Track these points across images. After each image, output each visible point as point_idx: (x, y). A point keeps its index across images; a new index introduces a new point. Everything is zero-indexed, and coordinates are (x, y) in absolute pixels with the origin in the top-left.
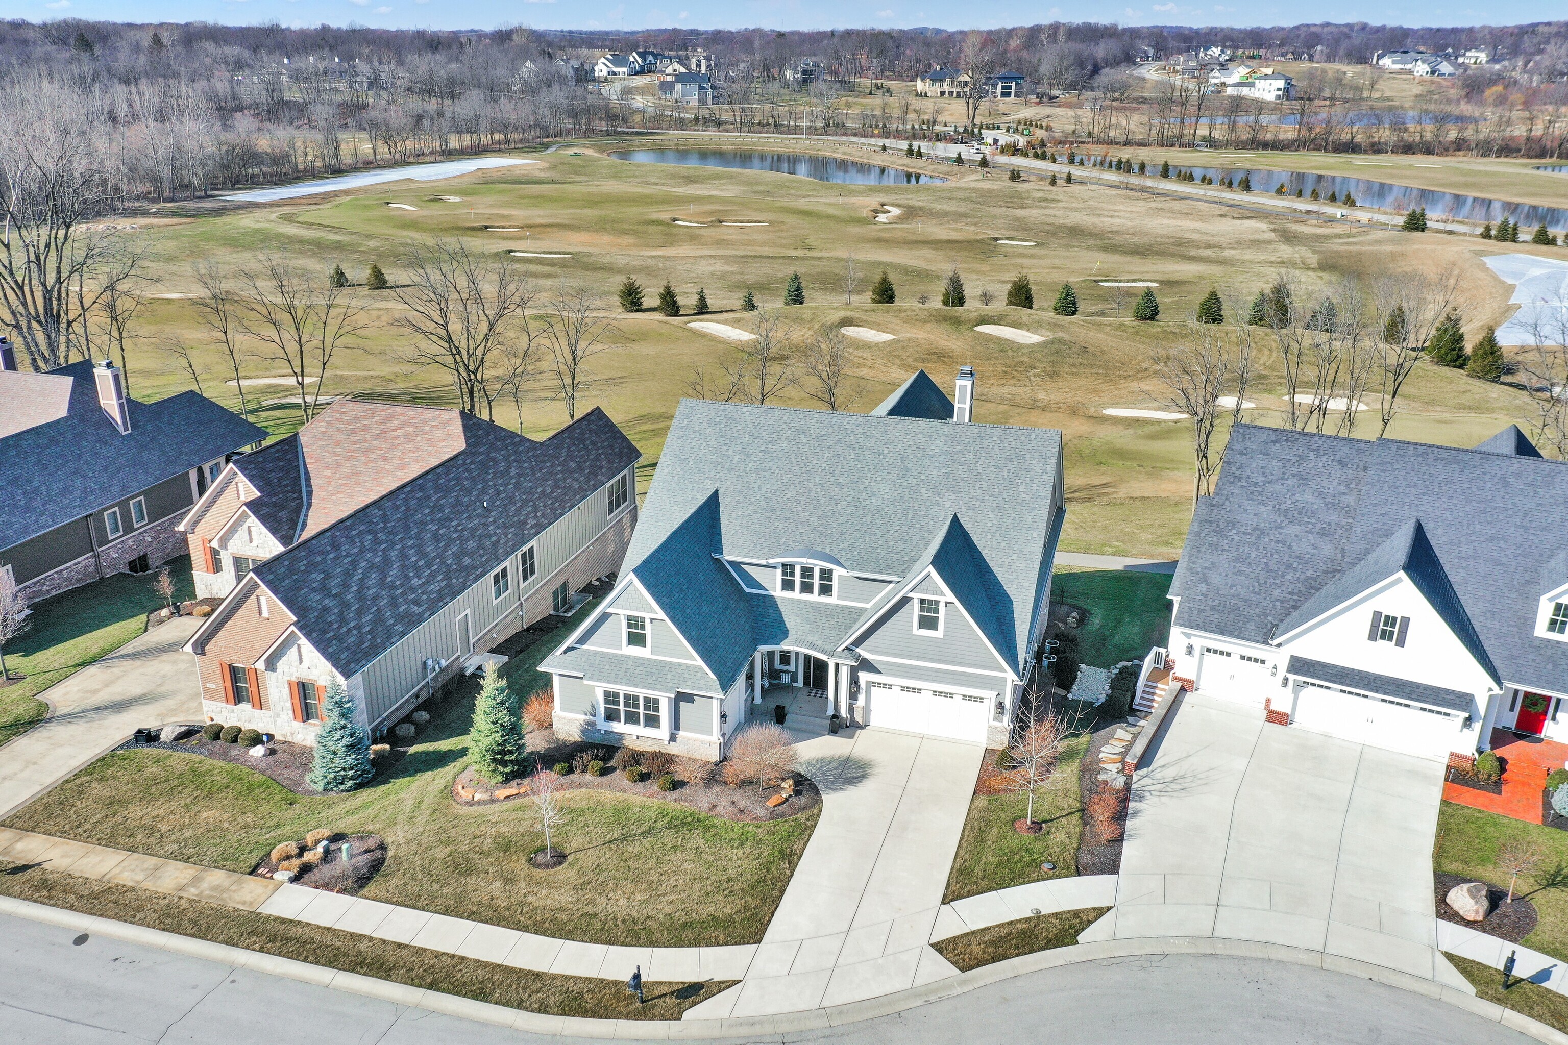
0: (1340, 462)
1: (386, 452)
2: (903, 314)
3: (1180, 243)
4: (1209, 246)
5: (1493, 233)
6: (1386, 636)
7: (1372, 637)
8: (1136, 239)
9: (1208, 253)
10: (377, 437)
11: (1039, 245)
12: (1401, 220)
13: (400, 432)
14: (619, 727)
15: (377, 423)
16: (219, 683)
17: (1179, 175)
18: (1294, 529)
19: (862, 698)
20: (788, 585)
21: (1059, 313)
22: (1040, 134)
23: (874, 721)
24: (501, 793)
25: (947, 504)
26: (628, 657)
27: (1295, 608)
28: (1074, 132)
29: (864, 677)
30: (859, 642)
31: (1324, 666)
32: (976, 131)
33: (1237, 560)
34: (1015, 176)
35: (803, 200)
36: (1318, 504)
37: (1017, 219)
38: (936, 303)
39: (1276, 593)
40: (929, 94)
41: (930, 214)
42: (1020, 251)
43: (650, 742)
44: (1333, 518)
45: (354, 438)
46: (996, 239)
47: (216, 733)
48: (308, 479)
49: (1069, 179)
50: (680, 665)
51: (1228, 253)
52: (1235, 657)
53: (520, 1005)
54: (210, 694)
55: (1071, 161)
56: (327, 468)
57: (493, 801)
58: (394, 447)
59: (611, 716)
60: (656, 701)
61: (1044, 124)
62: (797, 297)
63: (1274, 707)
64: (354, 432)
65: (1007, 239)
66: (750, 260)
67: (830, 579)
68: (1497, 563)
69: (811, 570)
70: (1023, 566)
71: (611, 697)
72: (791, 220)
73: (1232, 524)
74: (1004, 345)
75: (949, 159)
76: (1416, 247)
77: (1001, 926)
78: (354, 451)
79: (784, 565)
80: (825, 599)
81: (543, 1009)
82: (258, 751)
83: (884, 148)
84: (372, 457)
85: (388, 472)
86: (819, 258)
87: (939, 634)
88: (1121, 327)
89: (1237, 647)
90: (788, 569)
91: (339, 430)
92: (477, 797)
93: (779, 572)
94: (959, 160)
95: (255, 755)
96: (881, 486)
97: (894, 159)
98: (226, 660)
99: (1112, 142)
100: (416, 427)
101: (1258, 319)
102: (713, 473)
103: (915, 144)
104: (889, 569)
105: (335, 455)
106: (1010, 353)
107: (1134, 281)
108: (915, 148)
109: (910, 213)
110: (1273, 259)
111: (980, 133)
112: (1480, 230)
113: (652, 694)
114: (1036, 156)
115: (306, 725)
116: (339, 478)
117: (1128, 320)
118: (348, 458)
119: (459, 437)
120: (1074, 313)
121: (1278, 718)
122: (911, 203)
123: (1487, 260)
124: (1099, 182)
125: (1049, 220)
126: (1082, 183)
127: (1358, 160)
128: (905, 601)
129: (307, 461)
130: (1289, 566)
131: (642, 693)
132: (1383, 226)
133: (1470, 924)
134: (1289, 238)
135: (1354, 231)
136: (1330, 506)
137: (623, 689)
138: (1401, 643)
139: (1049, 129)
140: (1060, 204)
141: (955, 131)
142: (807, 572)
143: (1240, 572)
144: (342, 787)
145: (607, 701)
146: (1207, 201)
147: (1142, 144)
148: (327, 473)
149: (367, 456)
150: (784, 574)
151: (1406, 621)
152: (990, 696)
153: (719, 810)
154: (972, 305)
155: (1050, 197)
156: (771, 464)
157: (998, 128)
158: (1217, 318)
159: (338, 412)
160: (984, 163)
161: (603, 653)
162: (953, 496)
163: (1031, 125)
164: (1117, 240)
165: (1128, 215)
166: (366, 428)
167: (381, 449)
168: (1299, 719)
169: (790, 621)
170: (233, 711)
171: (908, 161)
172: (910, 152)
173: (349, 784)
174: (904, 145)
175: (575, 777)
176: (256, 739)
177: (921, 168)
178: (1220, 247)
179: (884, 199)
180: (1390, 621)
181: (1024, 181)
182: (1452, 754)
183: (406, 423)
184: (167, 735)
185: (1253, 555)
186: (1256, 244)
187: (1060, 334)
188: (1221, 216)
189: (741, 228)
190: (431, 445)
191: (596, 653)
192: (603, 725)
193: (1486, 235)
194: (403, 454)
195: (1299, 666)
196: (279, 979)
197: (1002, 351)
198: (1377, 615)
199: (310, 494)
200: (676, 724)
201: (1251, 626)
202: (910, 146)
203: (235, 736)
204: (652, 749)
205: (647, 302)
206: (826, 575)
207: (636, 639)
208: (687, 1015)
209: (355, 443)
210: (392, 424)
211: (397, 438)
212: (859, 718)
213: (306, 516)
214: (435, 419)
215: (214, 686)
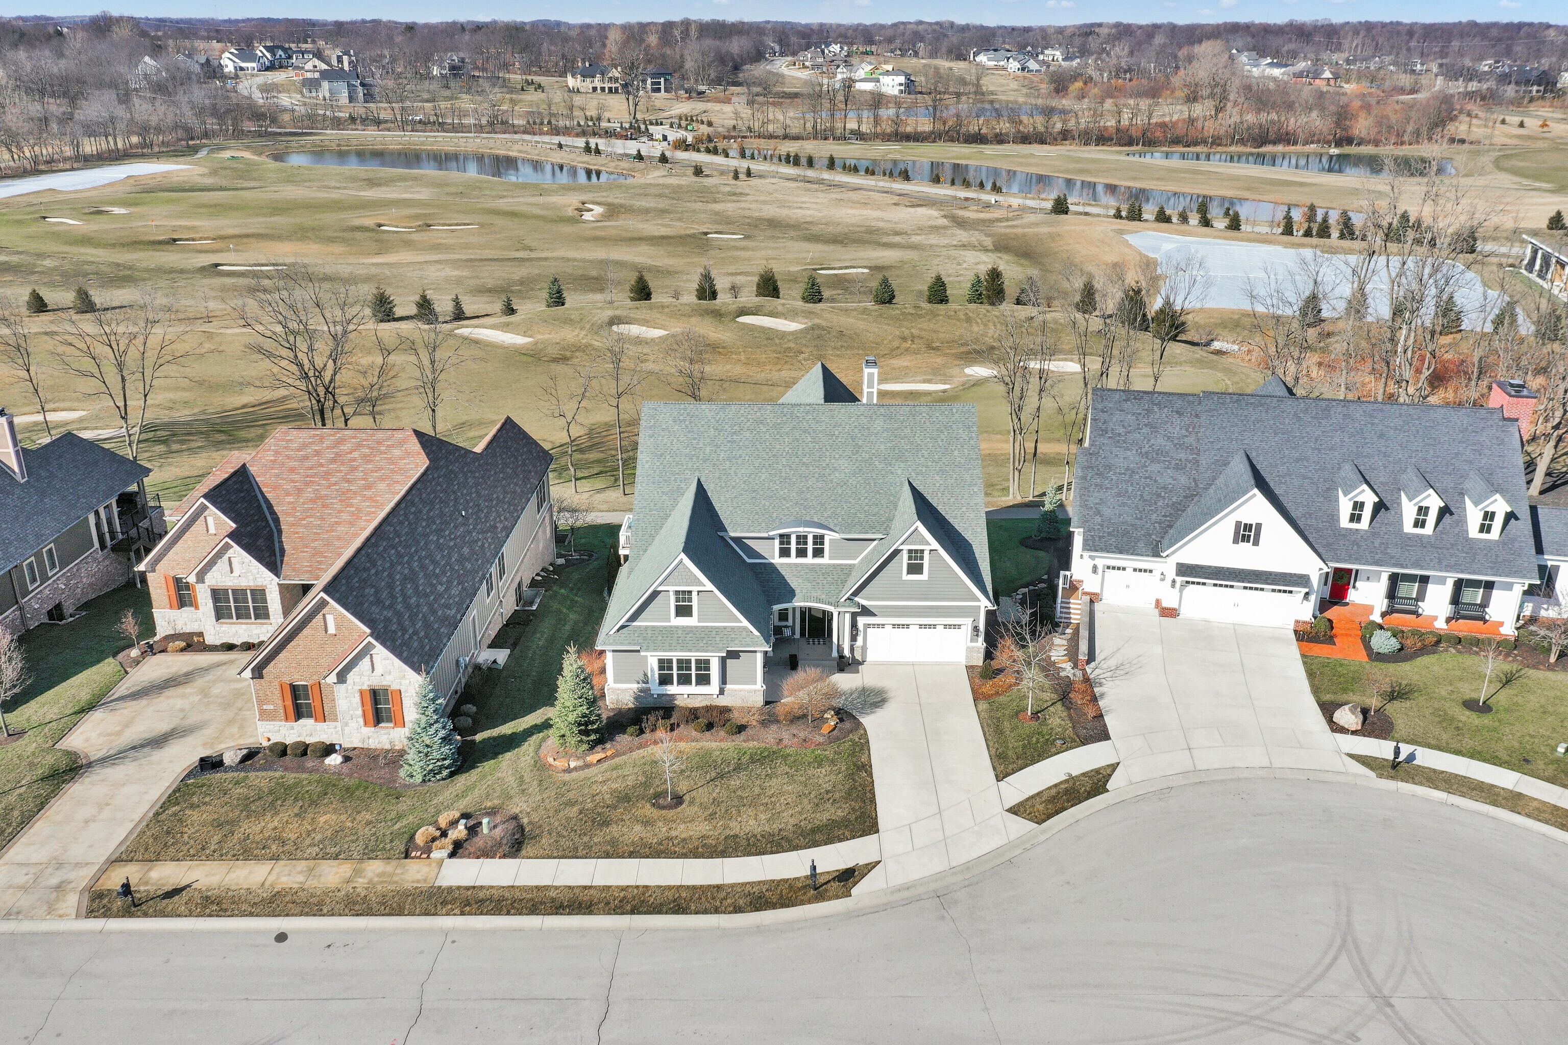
0: (1178, 412)
1: (346, 474)
2: (666, 310)
3: (871, 231)
4: (897, 233)
5: (1124, 214)
6: (1246, 539)
7: (1236, 541)
8: (831, 229)
9: (897, 239)
10: (333, 461)
11: (747, 237)
12: (1049, 205)
13: (356, 454)
14: (673, 689)
15: (328, 448)
16: (277, 702)
17: (844, 167)
18: (1155, 467)
19: (860, 639)
20: (785, 552)
21: (807, 302)
22: (704, 130)
23: (869, 658)
24: (593, 758)
25: (899, 472)
26: (677, 627)
27: (1170, 527)
28: (734, 127)
29: (862, 621)
30: (855, 594)
31: (1202, 567)
32: (643, 127)
33: (1119, 495)
34: (698, 171)
35: (501, 201)
36: (1169, 446)
37: (717, 213)
38: (689, 298)
39: (1154, 517)
40: (582, 90)
41: (629, 210)
42: (732, 244)
43: (700, 698)
44: (1183, 455)
45: (308, 464)
46: (706, 234)
47: (282, 750)
48: (270, 507)
49: (749, 173)
50: (725, 628)
51: (915, 239)
52: (1129, 571)
53: (717, 911)
54: (265, 716)
55: (743, 155)
56: (288, 494)
57: (587, 766)
58: (355, 469)
59: (665, 680)
60: (707, 662)
61: (705, 119)
62: (558, 300)
63: (1165, 604)
64: (306, 458)
65: (716, 233)
66: (477, 263)
67: (822, 543)
68: (1305, 477)
69: (805, 537)
70: (972, 515)
71: (664, 664)
72: (500, 222)
73: (1109, 467)
74: (769, 335)
75: (627, 155)
76: (1067, 228)
77: (1050, 788)
78: (312, 476)
79: (781, 536)
80: (818, 561)
81: (737, 910)
82: (334, 760)
83: (560, 146)
84: (333, 480)
85: (355, 493)
86: (546, 259)
87: (924, 577)
88: (865, 311)
89: (1130, 562)
90: (785, 539)
91: (288, 457)
92: (573, 764)
93: (777, 542)
94: (639, 157)
95: (333, 763)
96: (840, 462)
97: (573, 156)
98: (287, 680)
99: (771, 137)
100: (372, 448)
101: (976, 297)
102: (690, 465)
103: (593, 142)
104: (872, 529)
105: (293, 481)
106: (777, 341)
107: (846, 268)
108: (593, 146)
109: (613, 211)
110: (955, 243)
111: (647, 129)
112: (1112, 212)
113: (702, 655)
114: (708, 151)
115: (377, 729)
116: (304, 503)
117: (870, 305)
118: (307, 484)
119: (419, 453)
120: (820, 301)
121: (1169, 613)
122: (610, 200)
123: (1127, 237)
124: (775, 175)
125: (747, 213)
126: (761, 177)
127: (989, 150)
128: (897, 552)
129: (264, 490)
130: (1159, 496)
131: (693, 656)
132: (1033, 210)
133: (1354, 733)
134: (961, 223)
135: (1011, 215)
136: (1179, 446)
137: (675, 655)
138: (1256, 543)
139: (710, 124)
140: (749, 198)
141: (621, 127)
142: (802, 539)
143: (1124, 504)
144: (438, 777)
145: (661, 668)
146: (878, 191)
147: (797, 138)
148: (290, 499)
149: (328, 479)
150: (781, 543)
151: (1259, 526)
152: (967, 623)
153: (786, 742)
154: (724, 298)
155: (738, 191)
156: (740, 452)
157: (662, 124)
158: (944, 300)
159: (283, 440)
160: (663, 159)
161: (653, 627)
162: (902, 465)
163: (692, 120)
164: (815, 229)
165: (814, 206)
166: (318, 453)
167: (341, 471)
168: (1184, 612)
169: (793, 583)
170: (292, 728)
171: (587, 158)
172: (588, 149)
173: (445, 773)
174: (580, 142)
175: (647, 736)
176: (329, 749)
177: (602, 165)
178: (906, 233)
179: (584, 197)
180: (1248, 527)
181: (707, 176)
182: (1297, 622)
183: (359, 445)
184: (230, 759)
185: (1130, 489)
186: (934, 229)
187: (817, 321)
188: (895, 204)
189: (453, 231)
190: (393, 463)
191: (646, 628)
192: (656, 689)
193: (1118, 216)
194: (365, 474)
195: (1184, 570)
196: (494, 932)
197: (768, 339)
198: (1238, 524)
199: (277, 520)
200: (724, 681)
201: (1141, 544)
202: (587, 143)
203: (303, 750)
204: (703, 704)
205: (399, 312)
206: (819, 540)
207: (684, 611)
208: (854, 891)
209: (311, 468)
210: (346, 447)
211: (354, 460)
212: (858, 656)
213: (281, 542)
214: (389, 439)
215: (272, 707)
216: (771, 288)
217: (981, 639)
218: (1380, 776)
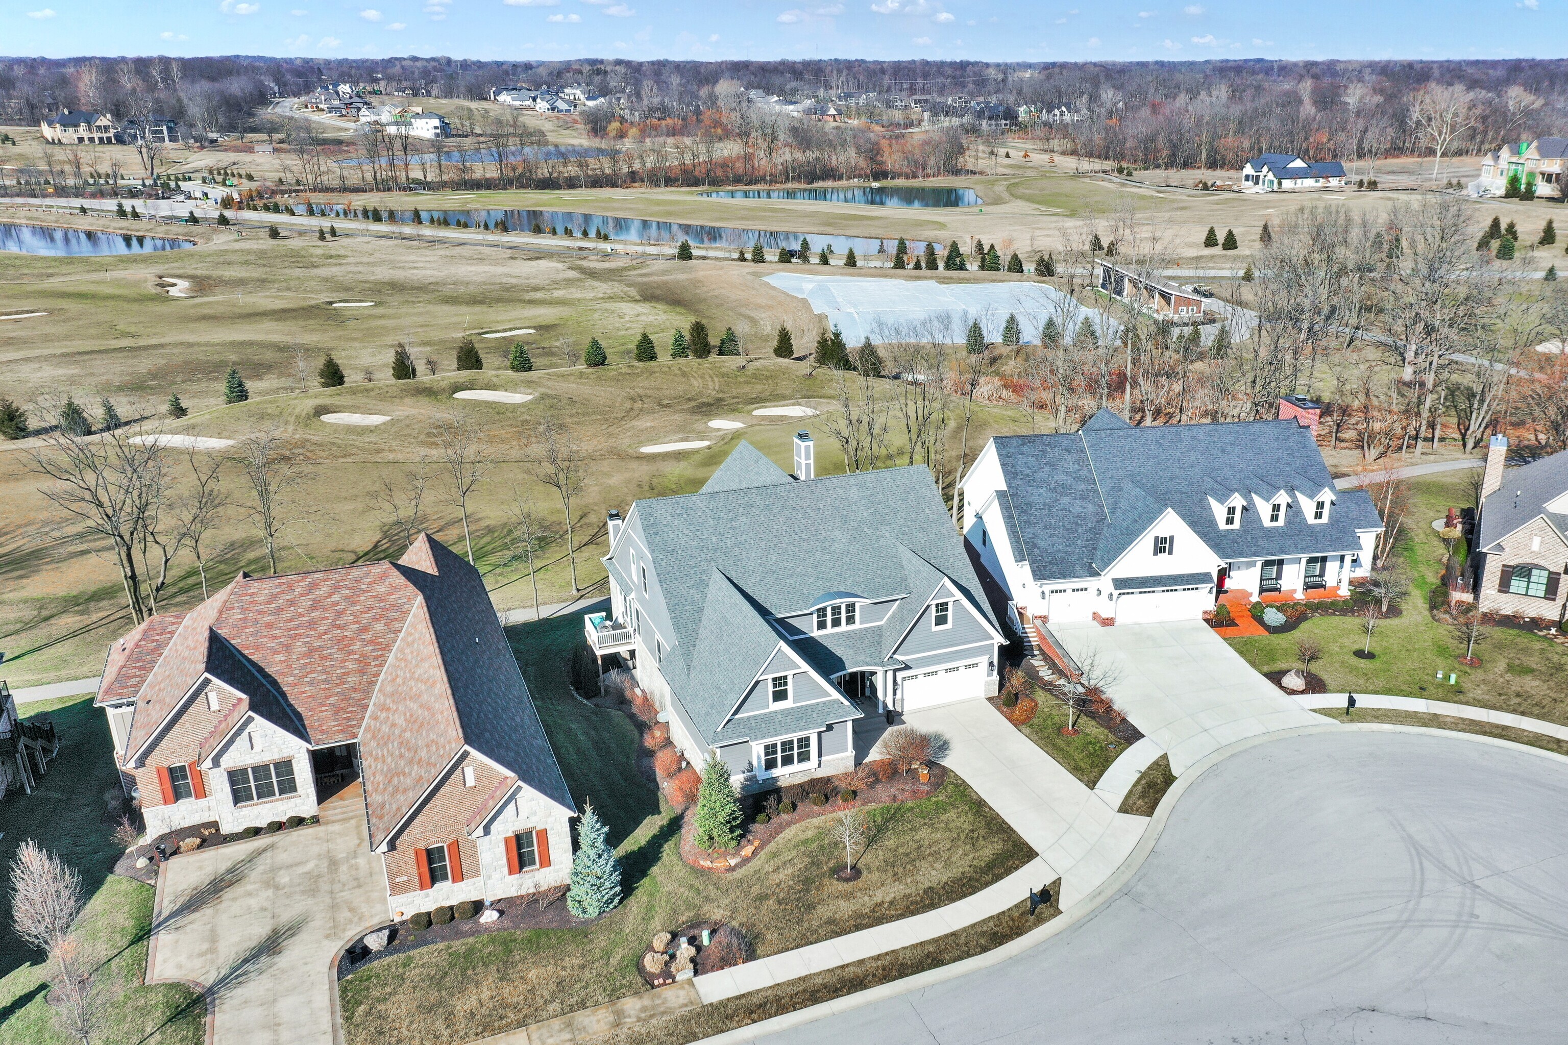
0: (1067, 450)
1: (334, 620)
4: (534, 289)
5: (747, 256)
6: (1162, 550)
7: (1155, 554)
9: (540, 295)
10: (313, 608)
11: (378, 304)
13: (336, 598)
14: (779, 771)
15: (302, 595)
16: (412, 872)
18: (1065, 500)
19: (899, 692)
20: (822, 625)
22: (247, 184)
23: (907, 708)
24: (747, 851)
25: (888, 534)
26: (775, 712)
27: (1095, 549)
28: (279, 180)
29: (900, 675)
30: (894, 653)
31: (1132, 579)
32: (171, 184)
33: (1046, 528)
34: (274, 233)
36: (1070, 481)
37: (325, 279)
39: (1079, 542)
40: (64, 141)
42: (368, 312)
43: (800, 775)
44: (1083, 487)
45: (286, 615)
46: (329, 303)
47: (425, 921)
48: (260, 670)
49: (333, 232)
50: (818, 704)
51: (558, 294)
52: (1069, 591)
54: (397, 889)
55: (312, 212)
56: (276, 652)
57: (746, 861)
58: (340, 614)
59: (770, 764)
60: (807, 739)
61: (240, 172)
62: (241, 393)
63: (1104, 616)
64: (279, 610)
65: (339, 301)
67: (853, 611)
69: (839, 607)
70: (961, 564)
71: (770, 750)
73: (1030, 505)
75: (177, 218)
77: (1134, 786)
78: (295, 629)
79: (819, 610)
80: (851, 627)
82: (489, 917)
83: (83, 210)
84: (322, 629)
85: (352, 639)
87: (949, 625)
88: (583, 375)
89: (1068, 584)
90: (822, 612)
91: (259, 612)
92: (733, 862)
93: (815, 616)
94: (193, 219)
95: (489, 920)
96: (835, 533)
98: (422, 845)
99: (327, 189)
100: (351, 588)
101: (681, 351)
104: (894, 590)
105: (276, 638)
106: (510, 415)
107: (510, 330)
108: (128, 209)
109: (201, 284)
110: (601, 295)
111: (178, 186)
112: (736, 255)
113: (802, 734)
114: (267, 209)
115: (521, 875)
116: (298, 659)
117: (582, 367)
118: (294, 638)
119: (407, 586)
120: (530, 369)
121: (1108, 622)
122: (189, 272)
123: (765, 279)
124: (362, 233)
125: (359, 277)
128: (928, 606)
129: (246, 652)
130: (1077, 524)
131: (794, 736)
132: (653, 257)
133: (1302, 692)
134: (590, 274)
135: (634, 263)
136: (1077, 479)
137: (778, 740)
138: (1170, 553)
139: (250, 178)
140: (351, 260)
142: (836, 610)
143: (1051, 536)
145: (767, 754)
148: (280, 657)
149: (315, 629)
150: (819, 617)
151: (1172, 538)
152: (984, 661)
154: (423, 376)
155: (335, 253)
157: (191, 179)
158: (655, 357)
159: (246, 595)
160: (223, 220)
161: (754, 716)
162: (888, 528)
163: (226, 174)
166: (292, 603)
167: (327, 618)
168: (1120, 620)
169: (838, 652)
170: (427, 896)
172: (122, 212)
174: (110, 205)
175: (775, 820)
176: (478, 907)
180: (1164, 540)
182: (1205, 612)
183: (336, 588)
184: (375, 942)
185: (1053, 521)
187: (541, 390)
189: (16, 320)
190: (381, 601)
191: (749, 718)
192: (762, 775)
194: (355, 617)
195: (1122, 584)
197: (499, 413)
198: (1156, 538)
199: (274, 683)
200: (820, 755)
201: (1078, 568)
202: (120, 206)
203: (449, 914)
204: (806, 779)
205: (31, 424)
206: (851, 608)
207: (780, 696)
208: (1061, 908)
209: (291, 620)
210: (322, 591)
211: (337, 604)
212: (899, 709)
213: (290, 705)
214: (367, 574)
215: (405, 878)
216: (474, 360)
217: (995, 672)
218: (1342, 722)
